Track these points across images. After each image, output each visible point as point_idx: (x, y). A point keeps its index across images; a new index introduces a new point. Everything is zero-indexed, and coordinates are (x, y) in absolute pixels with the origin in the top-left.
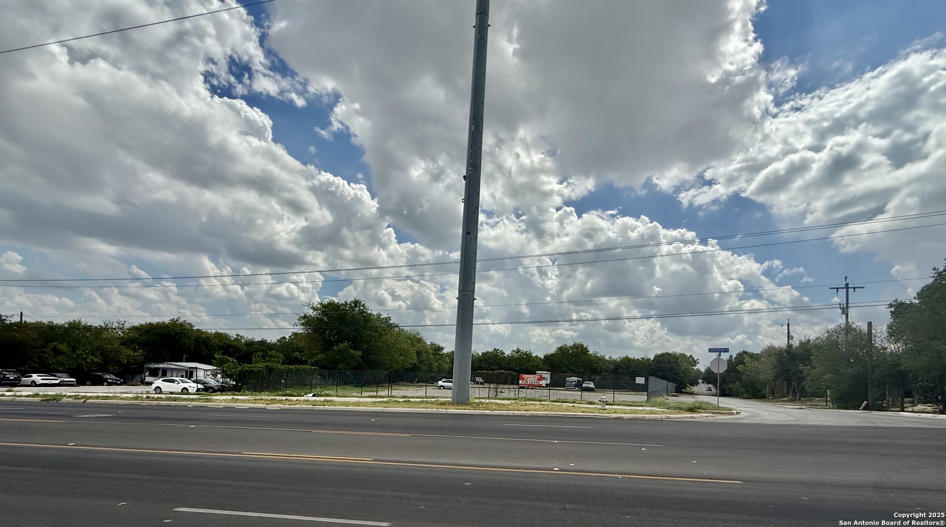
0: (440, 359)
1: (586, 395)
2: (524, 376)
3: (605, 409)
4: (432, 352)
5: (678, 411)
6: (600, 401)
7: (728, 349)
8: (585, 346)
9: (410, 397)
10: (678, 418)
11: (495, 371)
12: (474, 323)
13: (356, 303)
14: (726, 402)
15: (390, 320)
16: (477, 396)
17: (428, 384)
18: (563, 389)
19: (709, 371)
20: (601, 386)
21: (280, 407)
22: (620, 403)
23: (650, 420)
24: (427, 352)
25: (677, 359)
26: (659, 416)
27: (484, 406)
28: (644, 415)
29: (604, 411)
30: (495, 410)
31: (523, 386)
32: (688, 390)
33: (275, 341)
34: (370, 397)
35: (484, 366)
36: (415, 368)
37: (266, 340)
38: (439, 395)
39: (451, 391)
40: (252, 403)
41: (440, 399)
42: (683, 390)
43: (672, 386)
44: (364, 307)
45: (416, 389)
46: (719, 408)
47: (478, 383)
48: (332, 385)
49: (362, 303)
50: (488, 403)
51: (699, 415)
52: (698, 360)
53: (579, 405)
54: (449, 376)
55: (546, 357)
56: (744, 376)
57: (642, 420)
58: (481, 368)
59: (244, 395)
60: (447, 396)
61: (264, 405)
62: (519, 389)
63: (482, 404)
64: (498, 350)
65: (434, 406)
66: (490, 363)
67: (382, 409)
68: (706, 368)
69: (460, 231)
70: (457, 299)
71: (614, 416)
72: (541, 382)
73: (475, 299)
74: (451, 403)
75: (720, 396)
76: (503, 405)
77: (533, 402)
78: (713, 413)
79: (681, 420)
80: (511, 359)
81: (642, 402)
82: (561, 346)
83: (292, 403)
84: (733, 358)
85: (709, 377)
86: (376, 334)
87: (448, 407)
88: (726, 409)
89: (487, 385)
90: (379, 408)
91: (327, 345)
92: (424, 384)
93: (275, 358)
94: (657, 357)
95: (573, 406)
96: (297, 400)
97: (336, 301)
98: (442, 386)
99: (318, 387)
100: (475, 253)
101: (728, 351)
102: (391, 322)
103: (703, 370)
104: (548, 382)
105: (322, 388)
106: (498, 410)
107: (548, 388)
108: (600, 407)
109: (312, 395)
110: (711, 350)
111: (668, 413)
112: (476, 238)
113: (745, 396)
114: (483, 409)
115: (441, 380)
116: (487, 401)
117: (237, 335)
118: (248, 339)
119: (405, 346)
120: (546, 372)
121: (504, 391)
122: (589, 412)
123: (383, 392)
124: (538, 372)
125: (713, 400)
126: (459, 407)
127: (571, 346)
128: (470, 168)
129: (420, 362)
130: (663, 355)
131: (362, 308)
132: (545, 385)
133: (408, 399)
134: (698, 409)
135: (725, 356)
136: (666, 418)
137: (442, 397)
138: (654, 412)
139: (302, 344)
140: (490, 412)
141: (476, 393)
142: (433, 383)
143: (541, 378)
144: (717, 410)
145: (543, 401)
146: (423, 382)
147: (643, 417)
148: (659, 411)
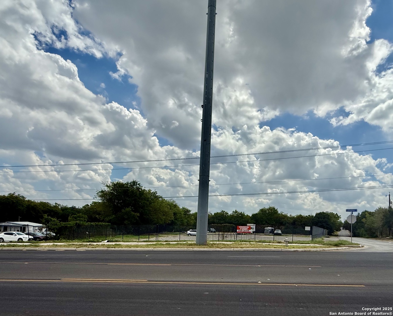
0: (188, 217)
1: (277, 238)
2: (240, 227)
3: (288, 246)
4: (183, 213)
5: (329, 246)
6: (285, 241)
7: (357, 209)
8: (276, 209)
9: (170, 241)
10: (329, 250)
11: (223, 225)
12: (209, 195)
13: (134, 183)
14: (356, 240)
15: (157, 193)
16: (212, 240)
17: (181, 233)
18: (263, 234)
19: (346, 222)
20: (285, 232)
21: (85, 249)
22: (296, 242)
23: (313, 252)
24: (180, 213)
25: (329, 216)
26: (318, 249)
27: (216, 246)
28: (310, 249)
29: (287, 247)
30: (223, 248)
31: (239, 233)
32: (335, 233)
33: (82, 207)
34: (144, 242)
35: (215, 221)
36: (173, 223)
37: (75, 207)
38: (188, 240)
39: (195, 237)
40: (66, 247)
41: (189, 242)
42: (332, 234)
43: (326, 231)
44: (140, 186)
45: (174, 236)
46: (352, 244)
47: (212, 232)
48: (120, 235)
49: (138, 183)
50: (218, 244)
51: (341, 248)
52: (340, 216)
53: (272, 244)
54: (194, 227)
55: (253, 215)
56: (366, 225)
57: (309, 252)
58: (214, 223)
59: (61, 242)
60: (193, 240)
61: (75, 248)
62: (237, 235)
63: (215, 244)
64: (224, 211)
65: (185, 246)
66: (219, 219)
67: (152, 249)
68: (345, 221)
69: (200, 139)
70: (199, 180)
71: (293, 249)
72: (250, 231)
73: (209, 181)
74: (195, 244)
75: (352, 237)
76: (228, 245)
77: (245, 243)
78: (348, 247)
79: (331, 251)
80: (232, 216)
81: (308, 241)
82: (262, 208)
83: (93, 246)
84: (360, 214)
85: (347, 226)
86: (148, 202)
87: (194, 247)
88: (356, 244)
89: (217, 233)
90: (150, 248)
91: (116, 209)
92: (179, 233)
93: (82, 218)
94: (317, 214)
95: (269, 245)
96: (97, 244)
97: (121, 181)
98: (190, 234)
99: (111, 236)
100: (209, 153)
101: (357, 211)
102: (157, 195)
103: (343, 222)
104: (254, 230)
105: (113, 236)
106: (224, 248)
107: (254, 234)
108: (285, 244)
109: (107, 241)
110: (347, 210)
111: (323, 247)
112: (210, 143)
113: (366, 237)
114: (215, 247)
115: (189, 230)
116: (218, 243)
117: (56, 204)
118: (63, 206)
119: (166, 210)
120: (253, 224)
121: (227, 236)
122: (279, 248)
123: (154, 239)
124: (248, 224)
125: (349, 239)
126: (200, 247)
127: (268, 208)
128: (206, 101)
129: (176, 219)
130: (320, 214)
131: (138, 186)
132: (252, 232)
133: (168, 243)
134: (341, 244)
135: (355, 214)
136: (322, 250)
137: (190, 241)
138: (316, 247)
139: (99, 209)
140: (220, 249)
141: (211, 238)
142: (184, 232)
143: (250, 228)
144: (351, 245)
145: (251, 242)
146: (178, 232)
147: (310, 250)
148: (318, 246)
